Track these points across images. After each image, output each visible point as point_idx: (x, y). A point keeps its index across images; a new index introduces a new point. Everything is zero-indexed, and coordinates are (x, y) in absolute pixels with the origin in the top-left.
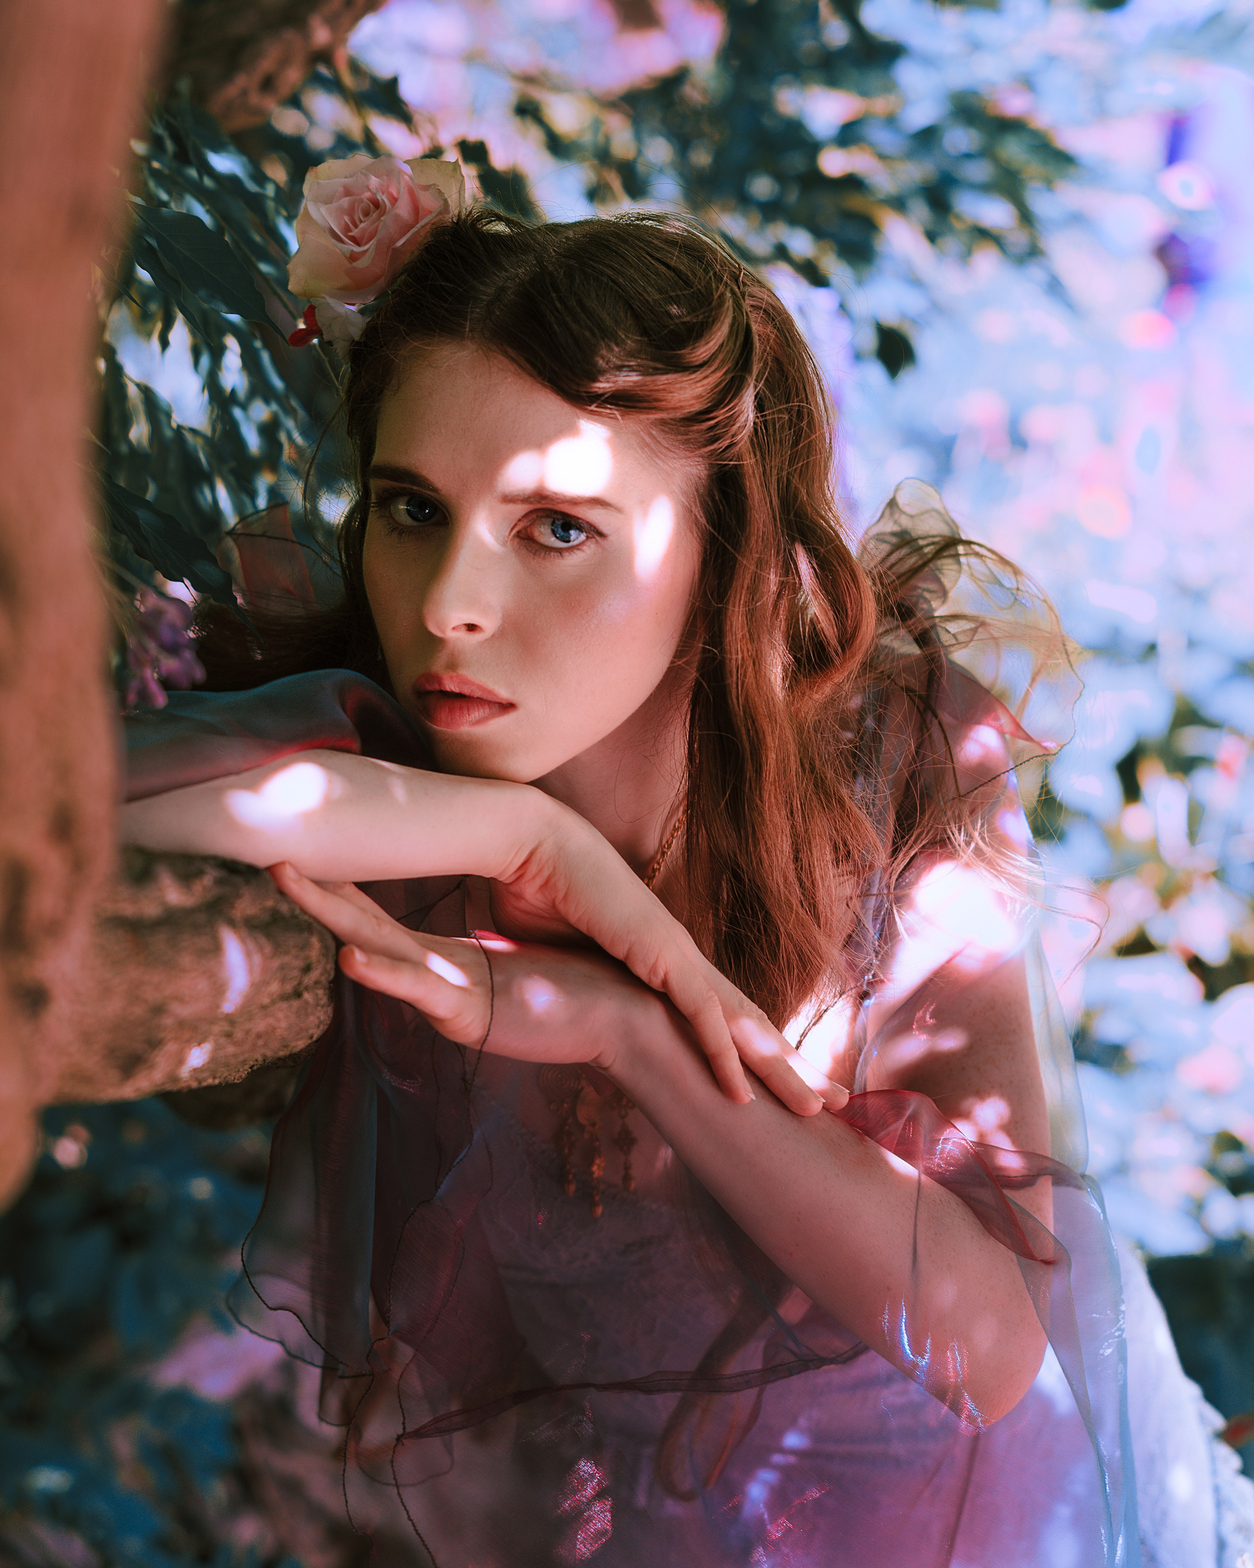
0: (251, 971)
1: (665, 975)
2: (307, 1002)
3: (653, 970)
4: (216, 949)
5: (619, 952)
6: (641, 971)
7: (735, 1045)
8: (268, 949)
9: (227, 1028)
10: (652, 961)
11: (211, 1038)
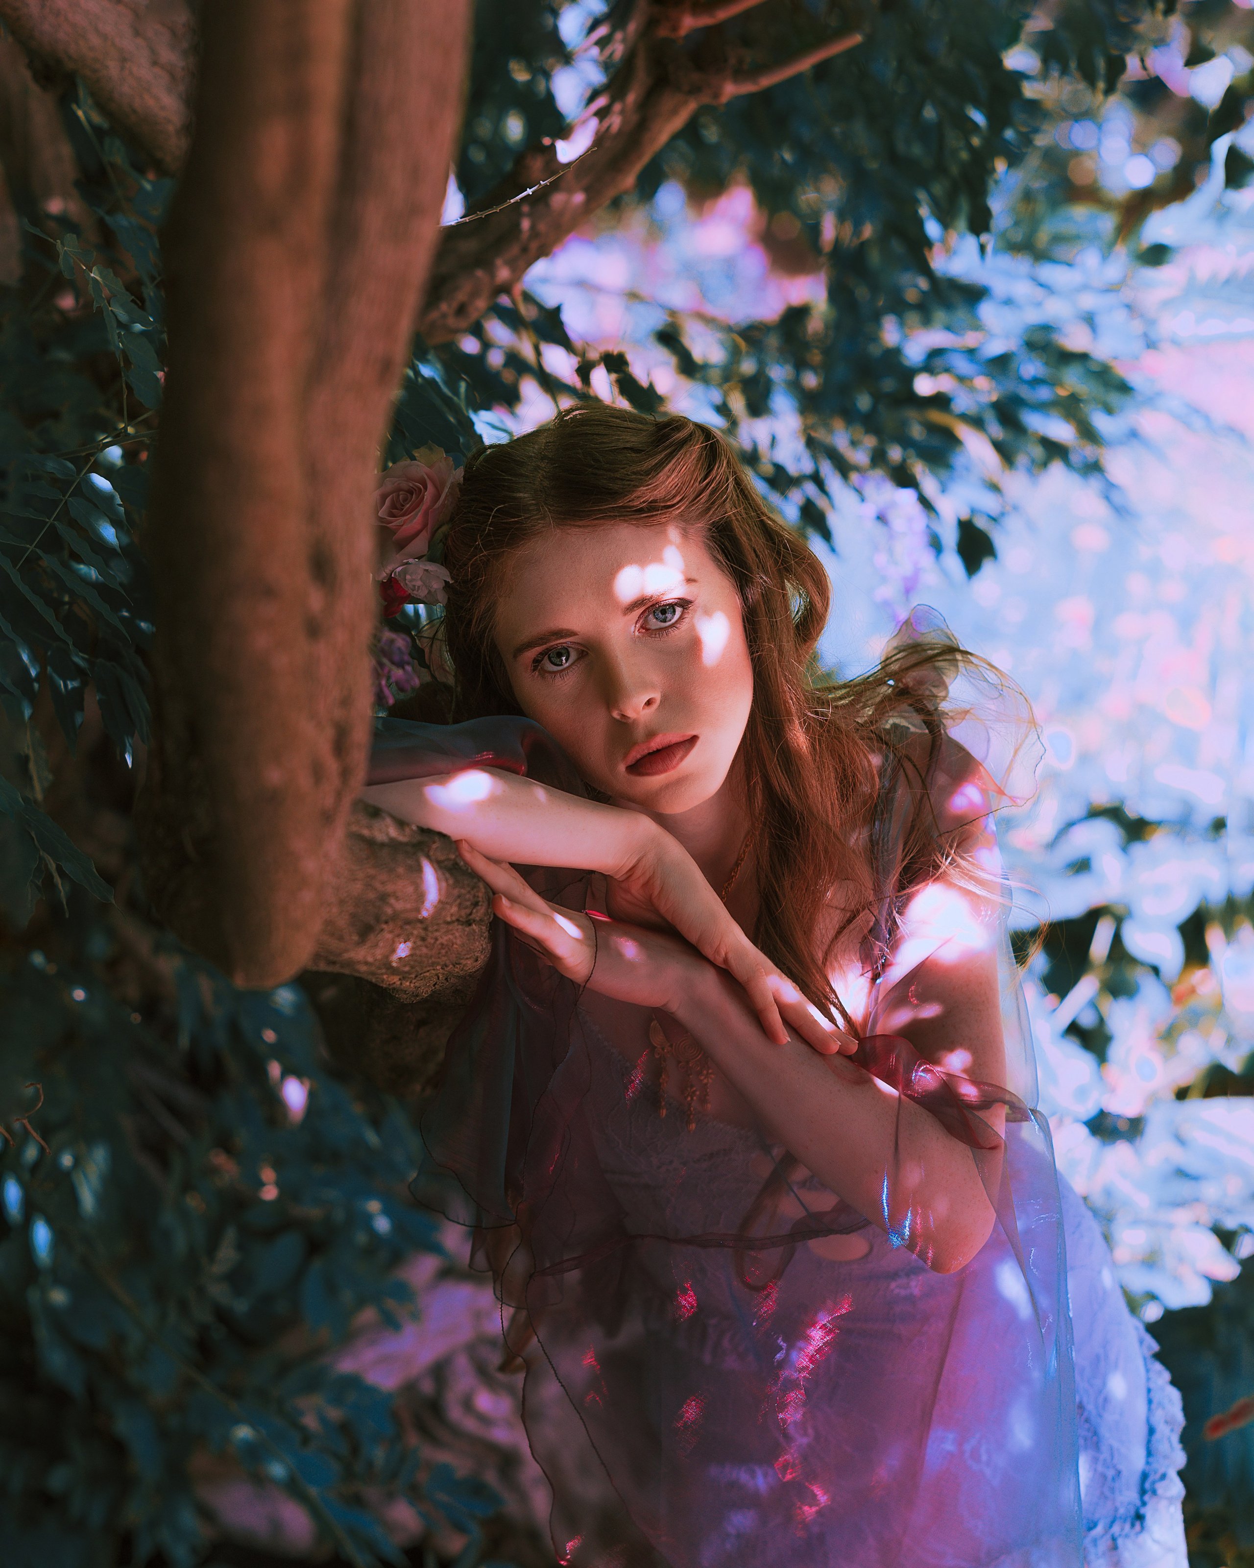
0: (440, 890)
1: (726, 954)
2: (474, 930)
3: (717, 951)
4: (419, 870)
5: (693, 938)
6: (709, 952)
7: (776, 1003)
8: (451, 882)
9: (423, 933)
10: (717, 944)
11: (412, 940)
